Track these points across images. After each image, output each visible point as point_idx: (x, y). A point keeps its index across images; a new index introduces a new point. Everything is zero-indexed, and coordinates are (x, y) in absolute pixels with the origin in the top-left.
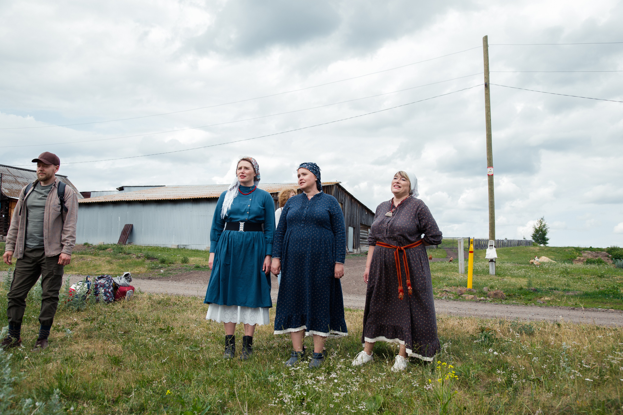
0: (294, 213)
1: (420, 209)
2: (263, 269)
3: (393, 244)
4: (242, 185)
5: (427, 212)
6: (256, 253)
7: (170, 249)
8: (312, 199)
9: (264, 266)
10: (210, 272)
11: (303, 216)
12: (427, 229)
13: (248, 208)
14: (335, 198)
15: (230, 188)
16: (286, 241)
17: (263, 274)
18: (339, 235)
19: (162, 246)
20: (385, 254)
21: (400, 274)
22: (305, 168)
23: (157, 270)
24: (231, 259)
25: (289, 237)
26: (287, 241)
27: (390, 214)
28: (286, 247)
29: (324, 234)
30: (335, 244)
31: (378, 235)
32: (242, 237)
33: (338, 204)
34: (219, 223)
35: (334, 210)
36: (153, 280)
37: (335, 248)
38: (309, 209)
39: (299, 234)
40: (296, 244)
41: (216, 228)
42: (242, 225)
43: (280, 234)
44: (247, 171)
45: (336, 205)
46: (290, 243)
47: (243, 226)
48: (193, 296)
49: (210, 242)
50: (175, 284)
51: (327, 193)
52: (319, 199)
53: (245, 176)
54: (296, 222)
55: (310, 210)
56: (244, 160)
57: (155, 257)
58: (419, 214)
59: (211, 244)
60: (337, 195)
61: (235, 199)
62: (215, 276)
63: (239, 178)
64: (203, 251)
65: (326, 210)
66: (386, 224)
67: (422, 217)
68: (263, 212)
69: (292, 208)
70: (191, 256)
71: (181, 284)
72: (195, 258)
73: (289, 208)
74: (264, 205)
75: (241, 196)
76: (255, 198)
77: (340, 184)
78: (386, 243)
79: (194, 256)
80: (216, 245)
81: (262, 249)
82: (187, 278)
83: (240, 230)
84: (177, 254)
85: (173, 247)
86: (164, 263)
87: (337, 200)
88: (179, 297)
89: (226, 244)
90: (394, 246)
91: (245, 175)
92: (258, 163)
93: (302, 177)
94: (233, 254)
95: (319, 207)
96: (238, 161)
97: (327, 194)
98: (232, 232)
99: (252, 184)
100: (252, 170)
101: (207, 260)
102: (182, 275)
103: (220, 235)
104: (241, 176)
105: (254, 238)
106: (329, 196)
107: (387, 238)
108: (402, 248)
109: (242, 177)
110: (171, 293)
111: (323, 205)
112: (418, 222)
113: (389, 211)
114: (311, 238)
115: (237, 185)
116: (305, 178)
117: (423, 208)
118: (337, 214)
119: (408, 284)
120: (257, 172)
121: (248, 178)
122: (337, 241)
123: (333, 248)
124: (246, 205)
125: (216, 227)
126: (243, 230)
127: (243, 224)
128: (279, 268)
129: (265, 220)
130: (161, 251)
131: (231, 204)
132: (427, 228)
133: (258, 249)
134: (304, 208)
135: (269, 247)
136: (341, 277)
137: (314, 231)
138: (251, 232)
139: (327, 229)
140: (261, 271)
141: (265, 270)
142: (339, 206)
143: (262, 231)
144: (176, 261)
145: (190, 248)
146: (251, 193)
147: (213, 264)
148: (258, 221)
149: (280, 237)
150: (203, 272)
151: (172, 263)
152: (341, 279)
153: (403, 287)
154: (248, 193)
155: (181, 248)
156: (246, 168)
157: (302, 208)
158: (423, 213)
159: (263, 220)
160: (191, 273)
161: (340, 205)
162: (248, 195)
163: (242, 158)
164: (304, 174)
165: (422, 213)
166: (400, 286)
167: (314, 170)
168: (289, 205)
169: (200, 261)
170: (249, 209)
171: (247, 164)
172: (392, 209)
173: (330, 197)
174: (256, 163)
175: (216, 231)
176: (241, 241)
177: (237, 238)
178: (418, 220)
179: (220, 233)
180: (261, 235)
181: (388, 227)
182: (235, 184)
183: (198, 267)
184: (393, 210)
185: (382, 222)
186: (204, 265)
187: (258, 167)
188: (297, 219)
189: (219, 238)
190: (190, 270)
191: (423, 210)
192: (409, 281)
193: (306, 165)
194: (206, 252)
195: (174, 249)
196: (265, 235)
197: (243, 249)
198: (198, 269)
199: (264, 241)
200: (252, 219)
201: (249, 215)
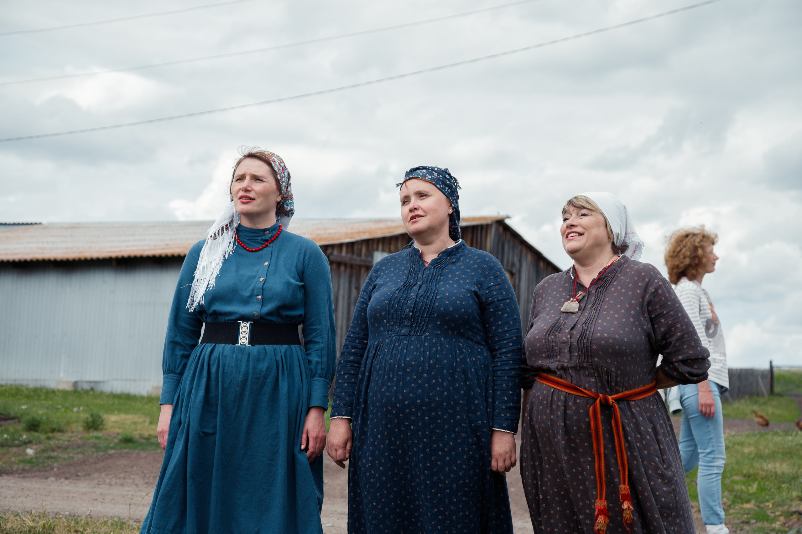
0: (384, 300)
1: (652, 290)
2: (301, 444)
3: (587, 386)
4: (246, 223)
5: (670, 297)
6: (283, 402)
7: (53, 392)
8: (435, 262)
9: (304, 436)
10: (161, 456)
11: (407, 307)
12: (670, 343)
13: (261, 285)
14: (495, 259)
15: (214, 229)
16: (364, 372)
17: (303, 459)
18: (504, 358)
19: (32, 385)
20: (565, 411)
21: (603, 467)
22: (425, 180)
23: (15, 449)
24: (218, 419)
25: (372, 362)
26: (367, 374)
27: (572, 306)
28: (363, 389)
29: (461, 352)
30: (494, 381)
31: (548, 361)
32: (245, 360)
33: (502, 273)
34: (185, 325)
35: (490, 292)
36: (5, 477)
37: (494, 390)
38: (424, 287)
39: (396, 355)
40: (390, 379)
41: (178, 339)
42: (245, 329)
43: (351, 354)
44: (258, 187)
45: (496, 277)
46: (374, 376)
47: (248, 331)
48: (116, 519)
49: (161, 376)
50: (66, 486)
51: (472, 246)
52: (453, 263)
53: (254, 199)
54: (389, 322)
55: (426, 291)
56: (251, 156)
57: (12, 414)
58: (649, 303)
59: (164, 383)
60: (499, 251)
61: (226, 261)
62: (175, 467)
63: (235, 204)
64: (142, 398)
65: (470, 291)
66: (567, 331)
67: (659, 311)
68: (300, 296)
69: (381, 285)
70: (110, 410)
71: (83, 486)
72: (123, 416)
73: (374, 287)
74: (301, 276)
75: (241, 255)
76: (277, 258)
77: (508, 222)
78: (567, 382)
79: (120, 411)
80: (178, 382)
81: (299, 390)
82: (99, 471)
83: (240, 342)
84: (74, 406)
85: (62, 387)
86: (36, 431)
87: (500, 265)
88: (77, 523)
89: (204, 381)
90: (590, 391)
91: (252, 195)
92: (290, 169)
93: (414, 202)
94: (223, 407)
95: (449, 284)
96: (237, 161)
97: (474, 249)
98: (220, 347)
99: (271, 221)
100: (270, 183)
101: (154, 420)
102: (83, 462)
103: (188, 356)
104: (241, 198)
105: (277, 362)
106: (479, 255)
107: (571, 368)
108: (610, 398)
109: (245, 200)
110: (56, 511)
111: (462, 279)
112: (650, 326)
113: (568, 300)
114: (427, 365)
115: (231, 223)
116: (425, 204)
117: (659, 287)
118: (498, 300)
119: (623, 495)
120: (284, 190)
121: (259, 205)
122: (499, 373)
123: (487, 390)
124: (253, 277)
125: (176, 336)
126: (247, 342)
127: (248, 325)
128: (345, 444)
129: (305, 314)
130: (28, 397)
131: (215, 275)
132: (673, 340)
133: (289, 392)
134: (412, 286)
135: (318, 385)
136: (507, 469)
137: (435, 345)
138: (269, 348)
139: (472, 340)
140: (296, 450)
141: (307, 449)
142: (505, 281)
143: (298, 342)
144: (68, 423)
145: (107, 388)
146: (267, 245)
147: (167, 433)
148: (287, 316)
149: (351, 362)
150: (143, 454)
151: (60, 431)
152: (507, 474)
153: (608, 503)
154: (260, 246)
155: (83, 389)
156: (256, 178)
157: (407, 286)
158: (661, 300)
159: (300, 316)
160: (111, 456)
161: (507, 275)
162: (261, 252)
163: (246, 153)
164: (421, 195)
165: (657, 299)
166: (601, 498)
167: (446, 185)
168: (377, 277)
169: (135, 423)
170: (263, 289)
171: (260, 168)
172: (576, 292)
173: (483, 257)
174: (284, 168)
175: (178, 347)
176: (243, 369)
177: (233, 363)
178: (648, 319)
179: (187, 353)
180: (295, 355)
181: (574, 341)
182: (227, 222)
183: (128, 441)
184: (580, 294)
185: (555, 328)
186: (146, 434)
187: (289, 178)
188: (393, 314)
189: (185, 365)
190: (108, 448)
191: (660, 291)
192: (627, 487)
193: (424, 171)
194: (150, 399)
195: (65, 393)
196: (307, 355)
197: (247, 393)
198: (130, 445)
199: (303, 369)
200: (270, 314)
201: (263, 303)
